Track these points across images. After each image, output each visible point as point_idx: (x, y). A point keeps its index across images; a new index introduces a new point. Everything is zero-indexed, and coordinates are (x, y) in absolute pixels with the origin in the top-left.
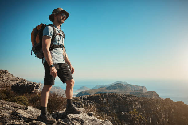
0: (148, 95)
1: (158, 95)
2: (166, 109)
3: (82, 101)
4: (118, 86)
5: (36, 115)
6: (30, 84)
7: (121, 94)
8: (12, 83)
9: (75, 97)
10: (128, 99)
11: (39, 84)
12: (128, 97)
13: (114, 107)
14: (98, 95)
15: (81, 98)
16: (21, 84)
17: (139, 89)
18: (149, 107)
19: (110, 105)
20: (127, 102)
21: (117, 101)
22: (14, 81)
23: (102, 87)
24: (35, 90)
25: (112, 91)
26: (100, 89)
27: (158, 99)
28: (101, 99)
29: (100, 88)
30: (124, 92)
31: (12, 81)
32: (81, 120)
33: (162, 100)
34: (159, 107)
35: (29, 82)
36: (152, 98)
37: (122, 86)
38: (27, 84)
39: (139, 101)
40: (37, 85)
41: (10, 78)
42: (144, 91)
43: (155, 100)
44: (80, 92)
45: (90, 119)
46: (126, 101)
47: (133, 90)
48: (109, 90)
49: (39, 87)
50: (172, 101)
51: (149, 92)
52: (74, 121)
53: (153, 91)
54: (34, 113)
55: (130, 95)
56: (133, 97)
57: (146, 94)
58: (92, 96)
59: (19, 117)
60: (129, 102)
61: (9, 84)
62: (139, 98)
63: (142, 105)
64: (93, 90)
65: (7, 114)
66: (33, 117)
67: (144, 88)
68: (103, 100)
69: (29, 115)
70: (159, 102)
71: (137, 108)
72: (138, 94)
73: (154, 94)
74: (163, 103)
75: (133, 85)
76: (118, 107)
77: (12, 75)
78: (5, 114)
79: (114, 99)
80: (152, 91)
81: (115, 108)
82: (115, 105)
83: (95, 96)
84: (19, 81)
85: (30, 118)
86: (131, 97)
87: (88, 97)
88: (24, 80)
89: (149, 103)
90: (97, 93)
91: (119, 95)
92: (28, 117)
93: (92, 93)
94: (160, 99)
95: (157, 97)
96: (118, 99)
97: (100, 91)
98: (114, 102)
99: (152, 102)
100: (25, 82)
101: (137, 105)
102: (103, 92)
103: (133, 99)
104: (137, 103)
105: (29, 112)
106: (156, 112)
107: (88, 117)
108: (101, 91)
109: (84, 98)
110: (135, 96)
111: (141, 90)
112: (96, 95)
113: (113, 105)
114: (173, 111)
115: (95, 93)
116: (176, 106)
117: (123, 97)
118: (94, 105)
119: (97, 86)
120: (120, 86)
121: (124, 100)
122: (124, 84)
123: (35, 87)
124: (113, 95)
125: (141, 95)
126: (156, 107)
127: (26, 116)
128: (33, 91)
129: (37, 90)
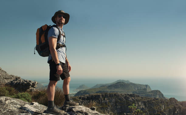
0: (151, 95)
1: (162, 94)
2: (171, 109)
3: (81, 101)
4: (120, 85)
5: (42, 110)
6: (25, 83)
7: (123, 93)
8: (6, 81)
9: (74, 97)
10: (131, 99)
11: (35, 83)
12: (131, 96)
13: (115, 107)
14: (98, 94)
15: (80, 98)
16: (16, 82)
17: (142, 88)
18: (153, 107)
19: (112, 105)
20: (129, 102)
21: (119, 101)
22: (8, 79)
23: (103, 86)
24: (30, 89)
25: (113, 90)
26: (101, 88)
27: (163, 98)
28: (101, 99)
29: (101, 86)
30: (127, 91)
31: (6, 78)
32: (85, 112)
33: (167, 100)
34: (163, 107)
35: (24, 80)
36: (156, 98)
37: (125, 85)
38: (23, 82)
39: (142, 101)
40: (33, 84)
41: (3, 75)
42: (148, 90)
43: (159, 99)
44: (78, 91)
45: (93, 112)
46: (129, 100)
47: (137, 89)
48: (110, 89)
49: (35, 85)
50: (177, 101)
51: (153, 91)
52: (79, 113)
53: (158, 90)
54: (40, 108)
55: (133, 95)
56: (137, 96)
57: (150, 94)
58: (92, 96)
59: (27, 111)
60: (132, 102)
61: (3, 83)
62: (142, 98)
63: (145, 105)
64: (93, 89)
65: (16, 109)
66: (40, 112)
67: (148, 86)
68: (104, 99)
69: (36, 109)
70: (164, 102)
71: (140, 108)
72: (141, 93)
73: (158, 93)
74: (167, 103)
75: (137, 84)
76: (119, 107)
77: (6, 72)
78: (14, 108)
79: (116, 99)
80: (156, 90)
81: (116, 109)
82: (116, 105)
83: (95, 96)
84: (13, 79)
85: (37, 112)
86: (134, 97)
87: (87, 97)
88: (19, 78)
89: (153, 103)
90: (97, 92)
91: (121, 95)
92: (35, 111)
93: (92, 92)
94: (165, 98)
95: (161, 96)
96: (120, 99)
97: (100, 90)
98: (116, 102)
99: (156, 102)
100: (20, 80)
101: (140, 105)
102: (104, 91)
103: (136, 98)
104: (140, 103)
105: (35, 107)
106: (160, 112)
107: (91, 111)
108: (102, 90)
109: (83, 98)
110: (139, 96)
111: (145, 89)
112: (96, 94)
113: (114, 105)
114: (177, 111)
115: (95, 92)
116: (181, 106)
117: (126, 97)
118: (96, 102)
119: (97, 84)
120: (122, 85)
121: (126, 99)
122: (126, 83)
123: (31, 85)
124: (115, 95)
125: (144, 94)
126: (160, 107)
127: (33, 110)
128: (28, 90)
129: (33, 88)
